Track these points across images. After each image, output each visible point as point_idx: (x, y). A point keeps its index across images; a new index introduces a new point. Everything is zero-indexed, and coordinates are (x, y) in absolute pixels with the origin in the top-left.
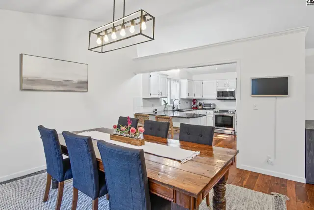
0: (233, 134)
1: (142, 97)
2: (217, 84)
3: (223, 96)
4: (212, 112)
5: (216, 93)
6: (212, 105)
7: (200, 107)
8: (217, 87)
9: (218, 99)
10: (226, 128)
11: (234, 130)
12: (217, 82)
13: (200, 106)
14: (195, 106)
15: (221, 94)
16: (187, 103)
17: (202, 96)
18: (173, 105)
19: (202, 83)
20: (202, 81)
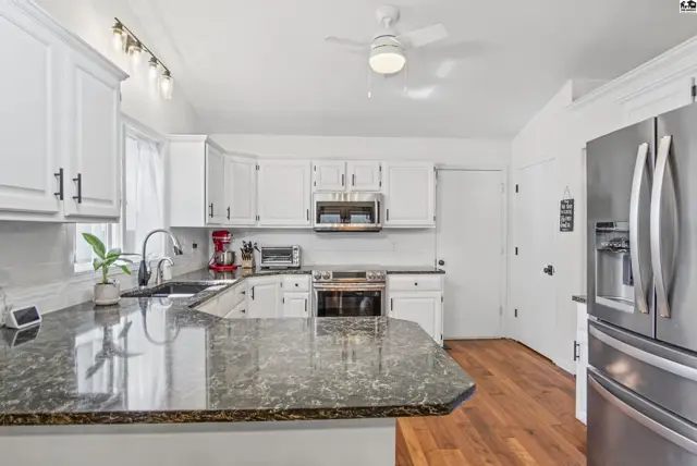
2: (316, 174)
4: (304, 280)
6: (295, 254)
7: (247, 264)
8: (312, 183)
9: (318, 231)
13: (246, 257)
16: (195, 246)
17: (258, 218)
18: (144, 262)
19: (257, 168)
20: (255, 157)
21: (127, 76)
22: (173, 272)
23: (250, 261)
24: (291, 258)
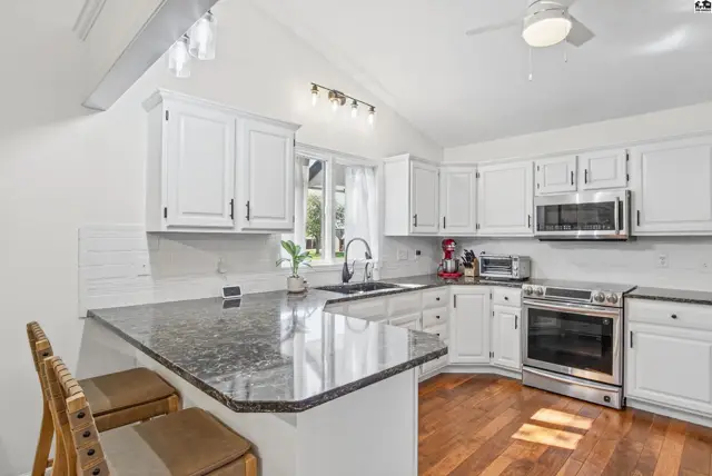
0: (616, 403)
1: (143, 226)
2: (539, 175)
3: (561, 224)
4: (515, 294)
5: (530, 211)
6: (515, 265)
7: (469, 272)
8: (535, 186)
9: (542, 239)
10: (578, 372)
11: (621, 387)
12: (535, 168)
13: (468, 265)
14: (450, 265)
15: (554, 217)
16: (419, 253)
17: (477, 227)
18: (346, 264)
19: (477, 176)
20: (476, 165)
21: (299, 126)
22: (380, 274)
23: (473, 270)
24: (510, 269)
